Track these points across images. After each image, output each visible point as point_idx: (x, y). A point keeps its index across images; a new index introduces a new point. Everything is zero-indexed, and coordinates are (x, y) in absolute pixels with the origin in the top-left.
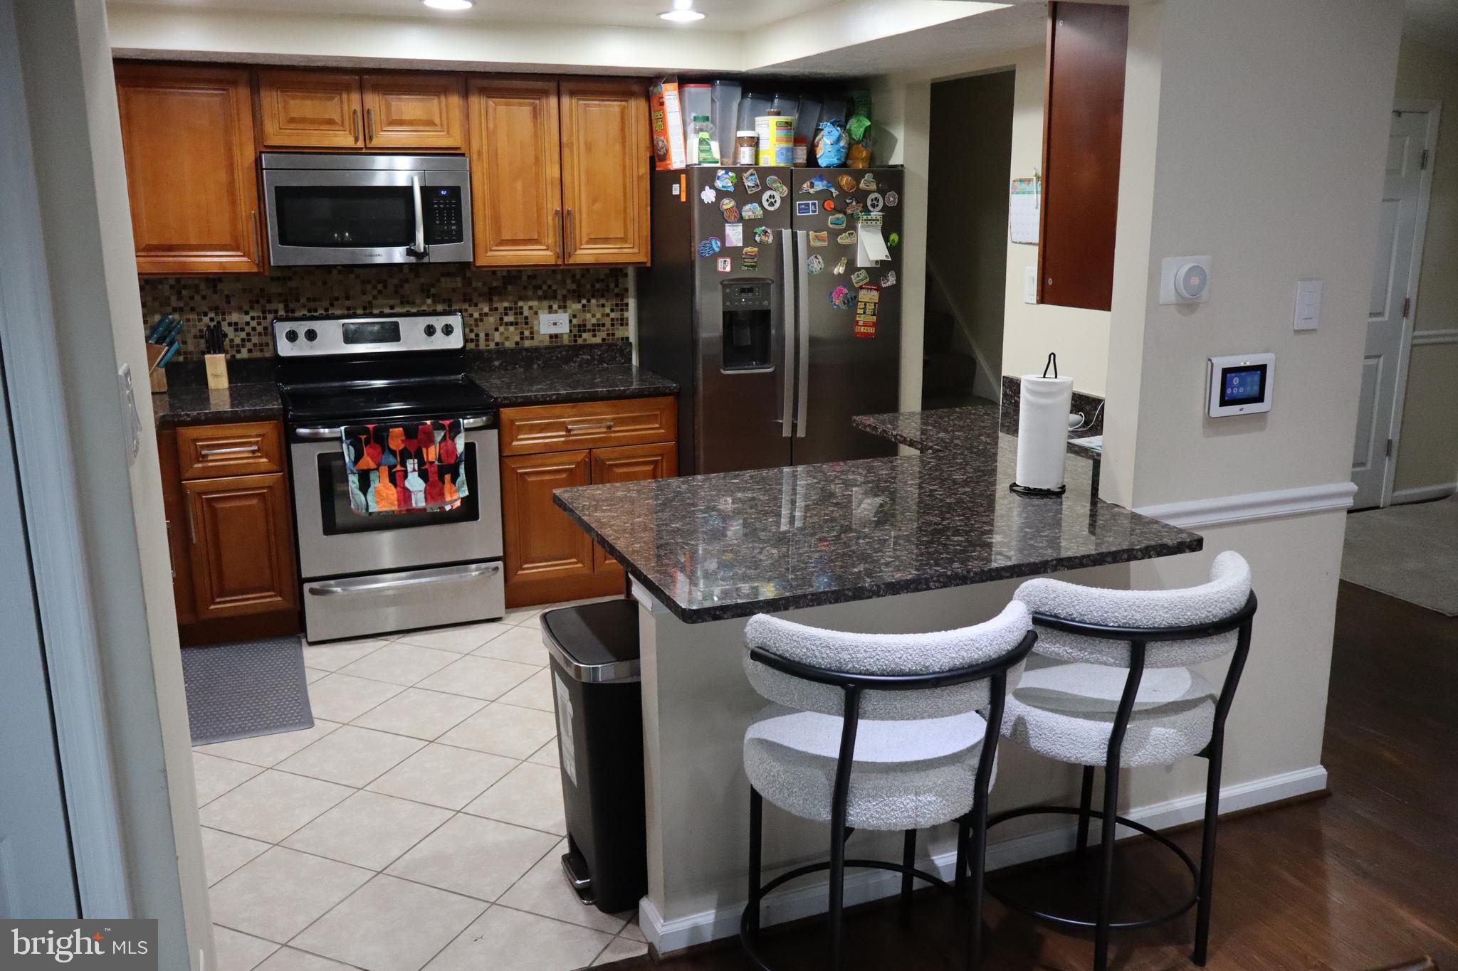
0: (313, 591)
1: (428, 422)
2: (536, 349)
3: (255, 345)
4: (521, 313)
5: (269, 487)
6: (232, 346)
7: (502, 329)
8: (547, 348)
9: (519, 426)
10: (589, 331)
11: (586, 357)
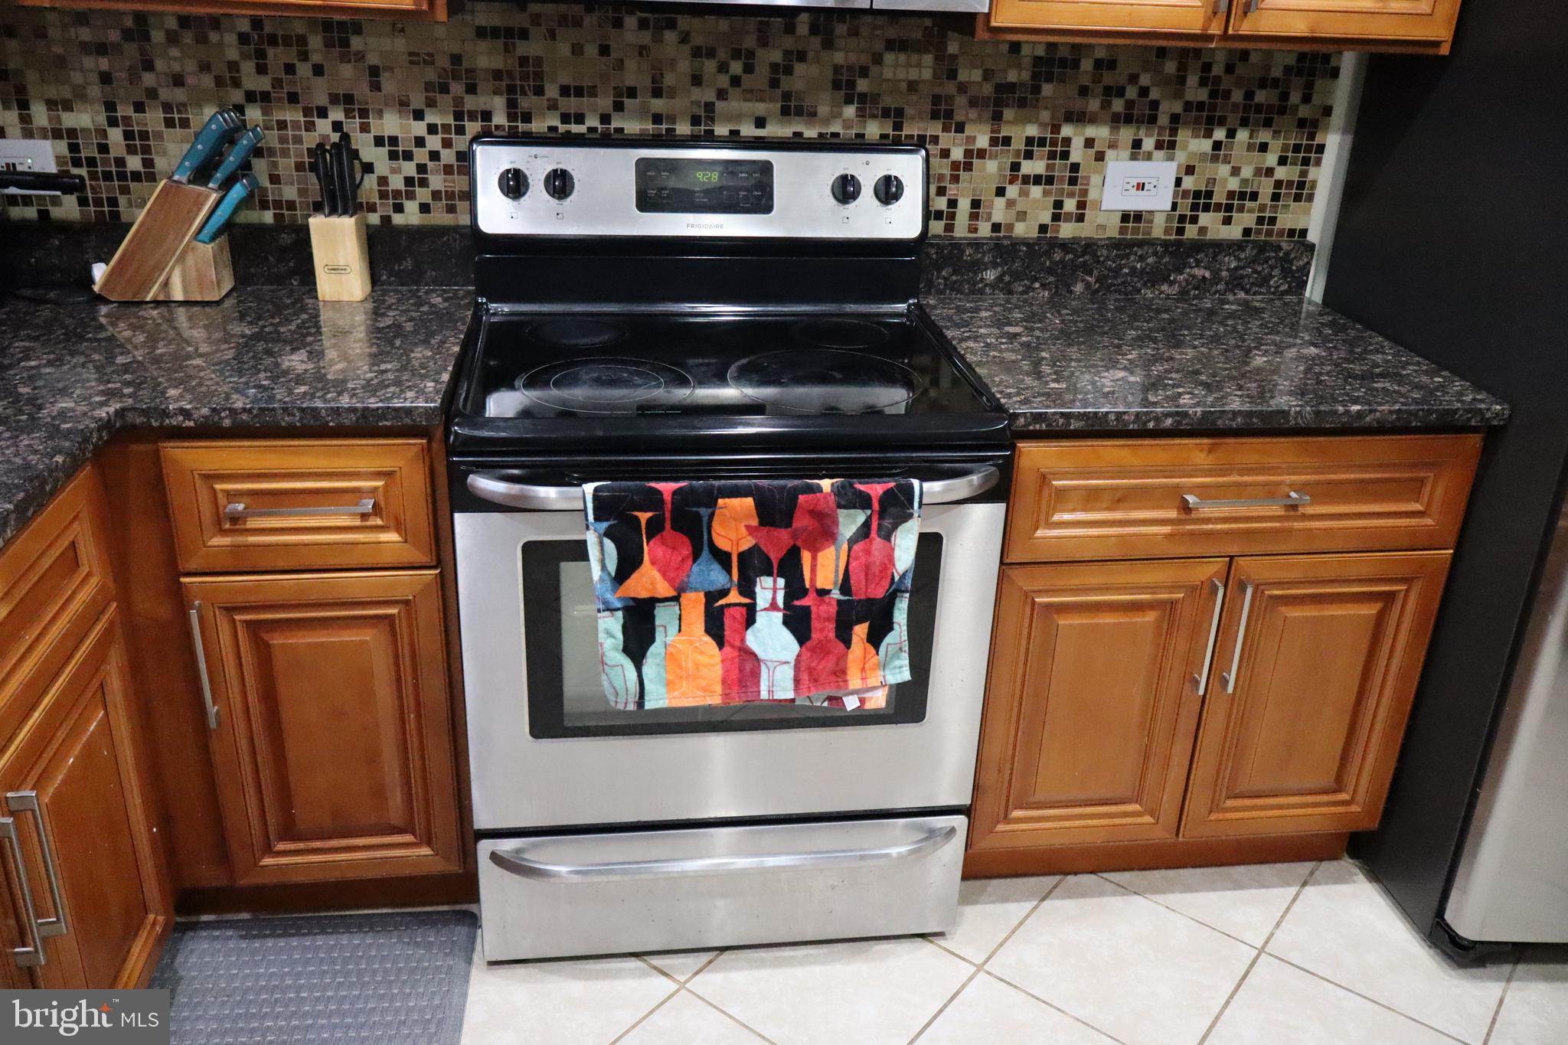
0: (495, 858)
1: (826, 484)
2: (1089, 246)
3: (436, 195)
4: (1065, 155)
5: (407, 602)
6: (383, 195)
7: (1012, 191)
8: (1115, 244)
9: (1061, 492)
10: (1218, 207)
11: (1199, 272)
